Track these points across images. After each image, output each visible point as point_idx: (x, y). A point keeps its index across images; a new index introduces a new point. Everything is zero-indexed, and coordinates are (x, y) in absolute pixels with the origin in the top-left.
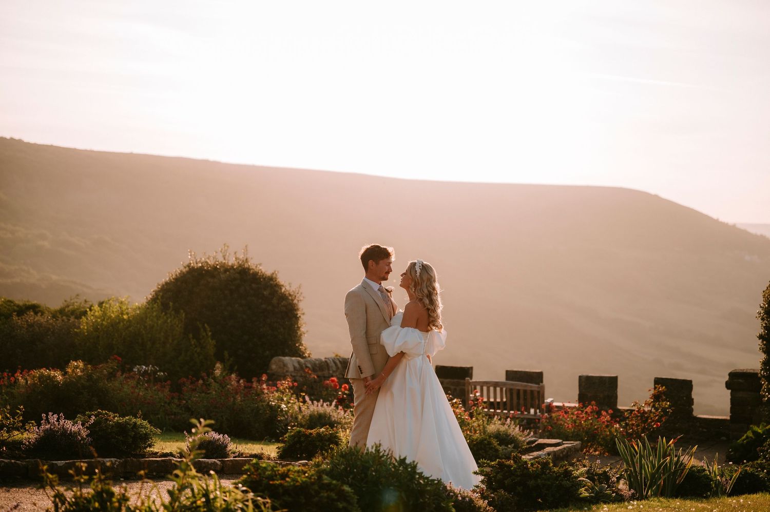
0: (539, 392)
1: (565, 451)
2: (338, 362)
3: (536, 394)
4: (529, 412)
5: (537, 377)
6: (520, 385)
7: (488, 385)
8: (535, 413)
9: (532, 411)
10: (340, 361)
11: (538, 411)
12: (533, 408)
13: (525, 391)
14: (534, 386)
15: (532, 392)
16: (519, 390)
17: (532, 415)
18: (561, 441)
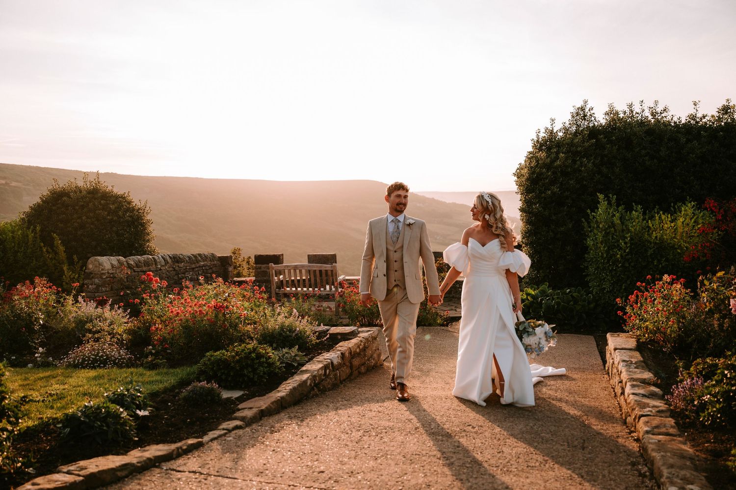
0: (332, 271)
1: (362, 344)
2: (168, 257)
3: (330, 273)
4: (325, 289)
5: (331, 259)
6: (316, 267)
7: (289, 268)
8: (331, 289)
9: (328, 287)
10: (170, 257)
11: (333, 287)
12: (328, 284)
13: (320, 271)
14: (328, 267)
15: (326, 271)
16: (315, 271)
17: (328, 291)
18: (355, 328)
